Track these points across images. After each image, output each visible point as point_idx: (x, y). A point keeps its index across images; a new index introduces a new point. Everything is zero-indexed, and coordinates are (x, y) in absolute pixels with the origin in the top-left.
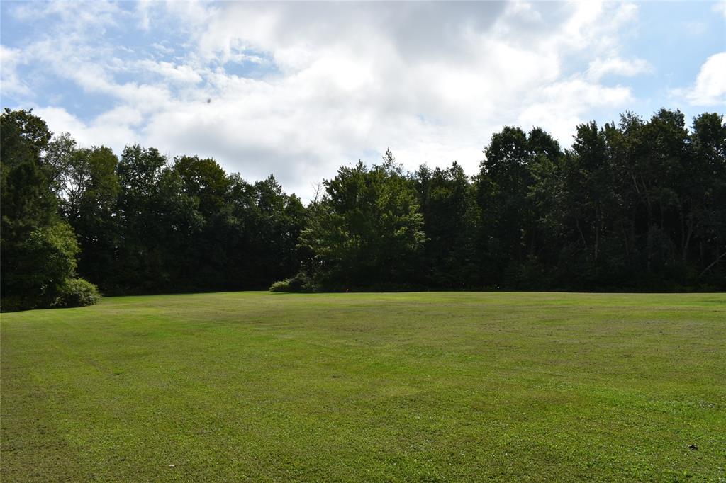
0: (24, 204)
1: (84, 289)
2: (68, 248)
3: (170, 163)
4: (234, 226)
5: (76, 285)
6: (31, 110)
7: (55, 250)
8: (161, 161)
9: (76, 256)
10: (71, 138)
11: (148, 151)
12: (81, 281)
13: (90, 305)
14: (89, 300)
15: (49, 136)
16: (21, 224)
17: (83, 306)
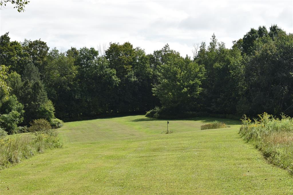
0: (37, 97)
1: (57, 123)
2: (51, 110)
3: (102, 54)
4: (135, 81)
5: (55, 121)
6: (40, 39)
7: (47, 111)
8: (96, 53)
9: (54, 112)
10: (57, 49)
11: (90, 49)
12: (57, 119)
13: (59, 128)
14: (59, 126)
15: (48, 50)
16: (37, 103)
17: (57, 128)
